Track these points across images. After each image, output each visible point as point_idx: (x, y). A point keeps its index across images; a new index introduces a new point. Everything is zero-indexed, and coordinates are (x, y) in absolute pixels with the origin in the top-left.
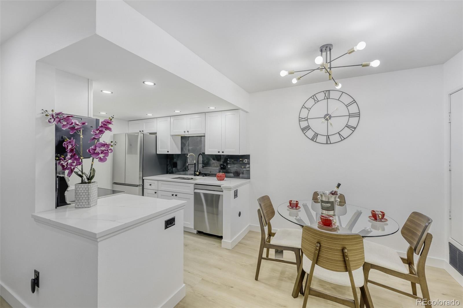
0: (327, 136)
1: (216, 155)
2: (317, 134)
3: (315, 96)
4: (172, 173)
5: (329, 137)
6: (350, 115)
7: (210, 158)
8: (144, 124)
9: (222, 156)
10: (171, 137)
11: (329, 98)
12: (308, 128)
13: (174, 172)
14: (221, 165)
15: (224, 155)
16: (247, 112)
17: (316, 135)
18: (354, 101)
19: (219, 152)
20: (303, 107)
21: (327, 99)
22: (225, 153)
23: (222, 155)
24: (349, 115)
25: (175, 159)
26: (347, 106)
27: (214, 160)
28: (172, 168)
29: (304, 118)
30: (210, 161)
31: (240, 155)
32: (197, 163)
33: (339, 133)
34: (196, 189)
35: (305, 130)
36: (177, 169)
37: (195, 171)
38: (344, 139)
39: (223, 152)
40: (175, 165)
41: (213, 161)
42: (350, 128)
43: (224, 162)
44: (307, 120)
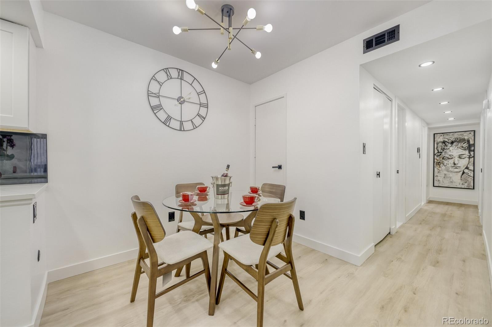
2: (170, 117)
3: (168, 70)
5: (182, 123)
6: (201, 104)
18: (204, 92)
33: (192, 120)
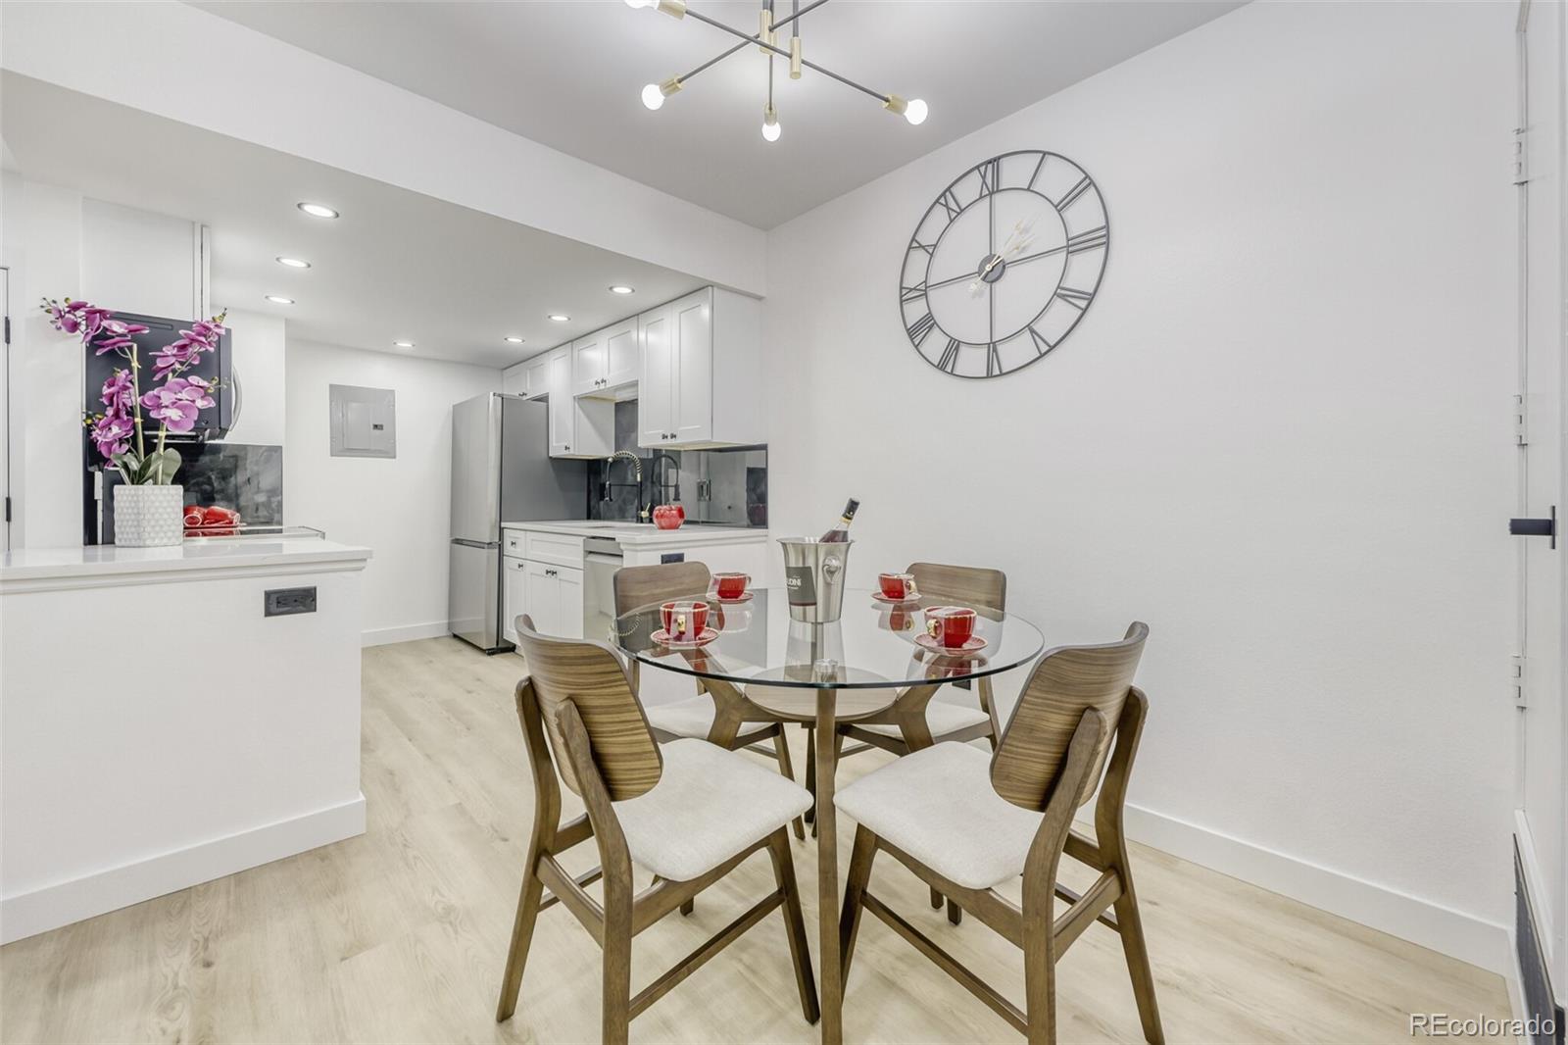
0: (989, 344)
4: (598, 516)
8: (528, 372)
10: (577, 405)
11: (998, 191)
12: (928, 323)
13: (602, 513)
16: (760, 298)
17: (954, 346)
19: (664, 437)
20: (914, 244)
21: (991, 194)
24: (1068, 246)
25: (604, 472)
26: (1060, 208)
28: (596, 503)
29: (915, 289)
34: (591, 552)
35: (919, 330)
37: (639, 508)
38: (1047, 348)
39: (673, 437)
42: (1070, 299)
44: (926, 295)
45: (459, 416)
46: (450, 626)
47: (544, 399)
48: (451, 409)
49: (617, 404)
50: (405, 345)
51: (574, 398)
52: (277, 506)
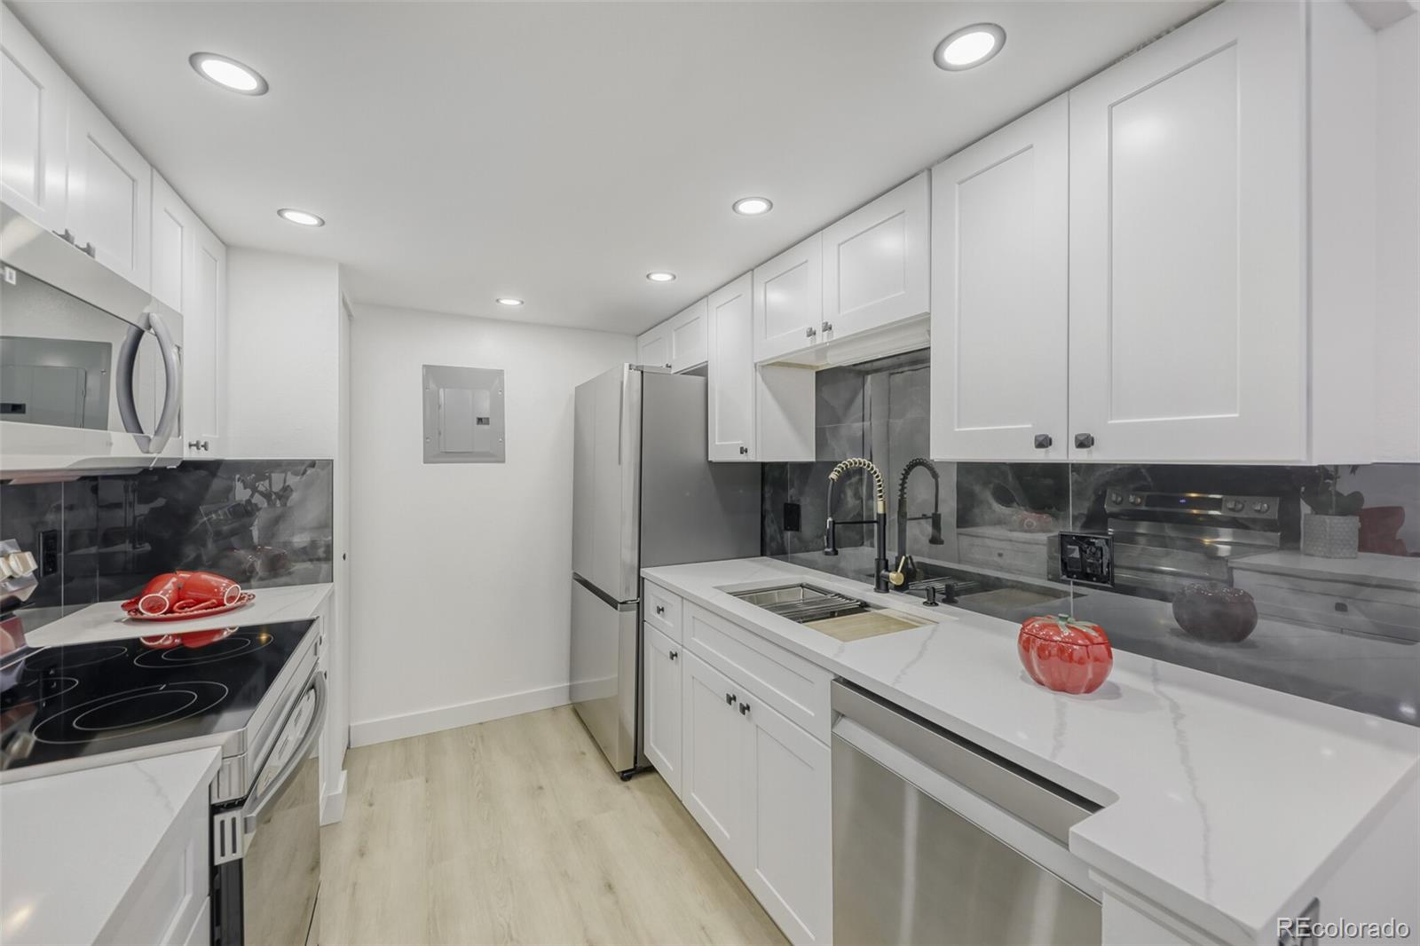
1: (1020, 469)
4: (780, 552)
7: (977, 488)
8: (674, 334)
9: (1072, 477)
10: (760, 379)
13: (789, 548)
14: (1064, 539)
15: (1091, 467)
19: (1044, 442)
22: (1107, 452)
23: (1077, 467)
25: (792, 486)
27: (1005, 498)
28: (781, 533)
30: (976, 511)
31: (1315, 464)
32: (893, 517)
36: (800, 539)
37: (883, 563)
39: (1084, 442)
40: (792, 517)
41: (997, 507)
43: (1096, 519)
45: (583, 399)
46: (572, 690)
47: (701, 371)
48: (573, 392)
49: (817, 373)
50: (510, 302)
51: (756, 365)
52: (325, 552)
